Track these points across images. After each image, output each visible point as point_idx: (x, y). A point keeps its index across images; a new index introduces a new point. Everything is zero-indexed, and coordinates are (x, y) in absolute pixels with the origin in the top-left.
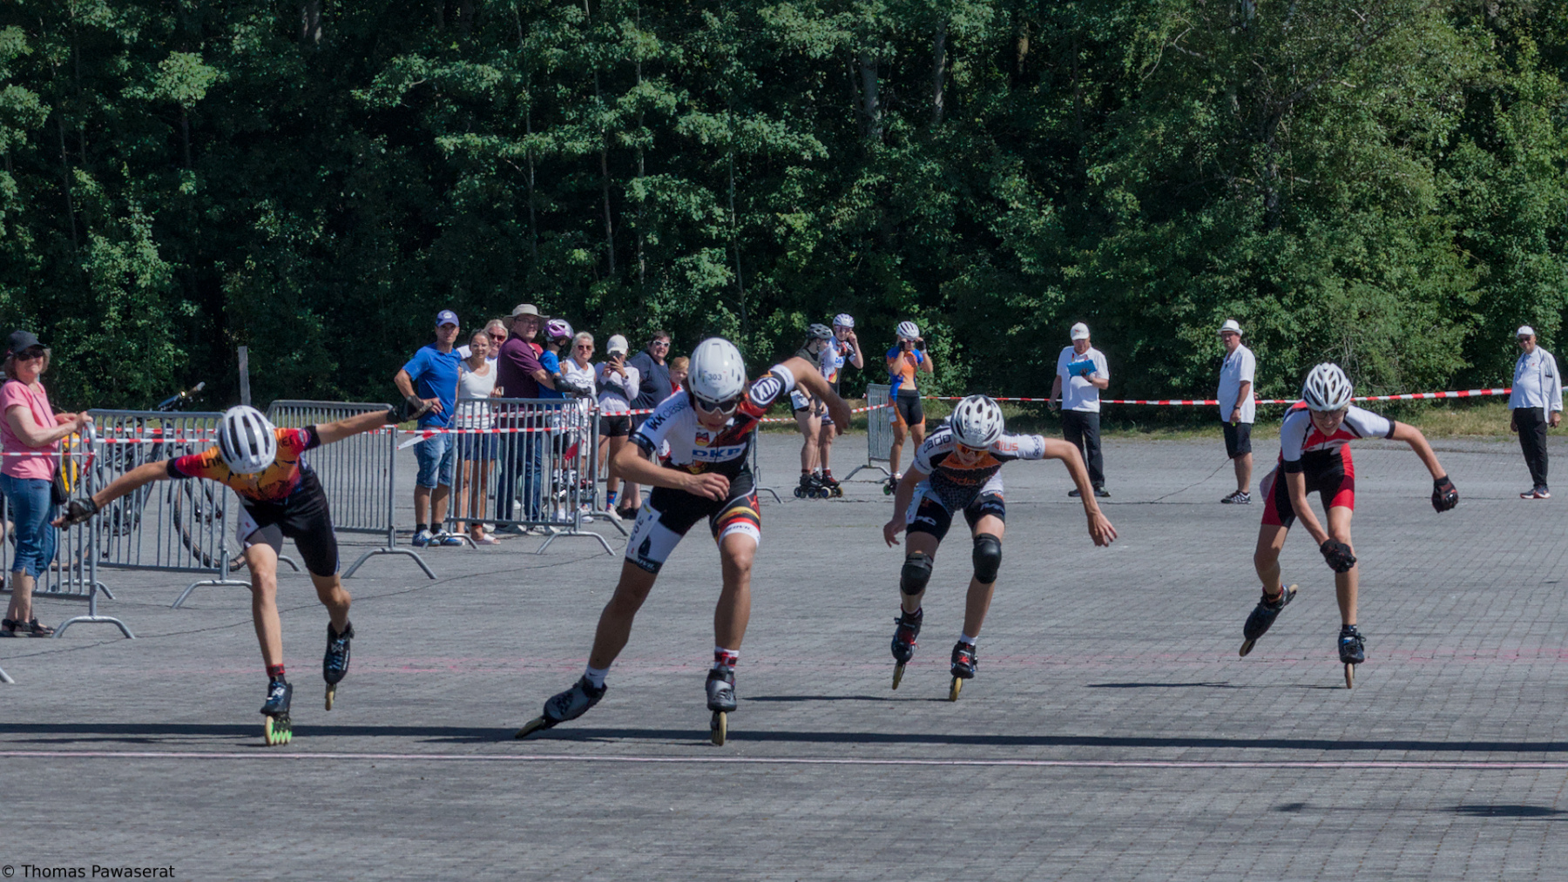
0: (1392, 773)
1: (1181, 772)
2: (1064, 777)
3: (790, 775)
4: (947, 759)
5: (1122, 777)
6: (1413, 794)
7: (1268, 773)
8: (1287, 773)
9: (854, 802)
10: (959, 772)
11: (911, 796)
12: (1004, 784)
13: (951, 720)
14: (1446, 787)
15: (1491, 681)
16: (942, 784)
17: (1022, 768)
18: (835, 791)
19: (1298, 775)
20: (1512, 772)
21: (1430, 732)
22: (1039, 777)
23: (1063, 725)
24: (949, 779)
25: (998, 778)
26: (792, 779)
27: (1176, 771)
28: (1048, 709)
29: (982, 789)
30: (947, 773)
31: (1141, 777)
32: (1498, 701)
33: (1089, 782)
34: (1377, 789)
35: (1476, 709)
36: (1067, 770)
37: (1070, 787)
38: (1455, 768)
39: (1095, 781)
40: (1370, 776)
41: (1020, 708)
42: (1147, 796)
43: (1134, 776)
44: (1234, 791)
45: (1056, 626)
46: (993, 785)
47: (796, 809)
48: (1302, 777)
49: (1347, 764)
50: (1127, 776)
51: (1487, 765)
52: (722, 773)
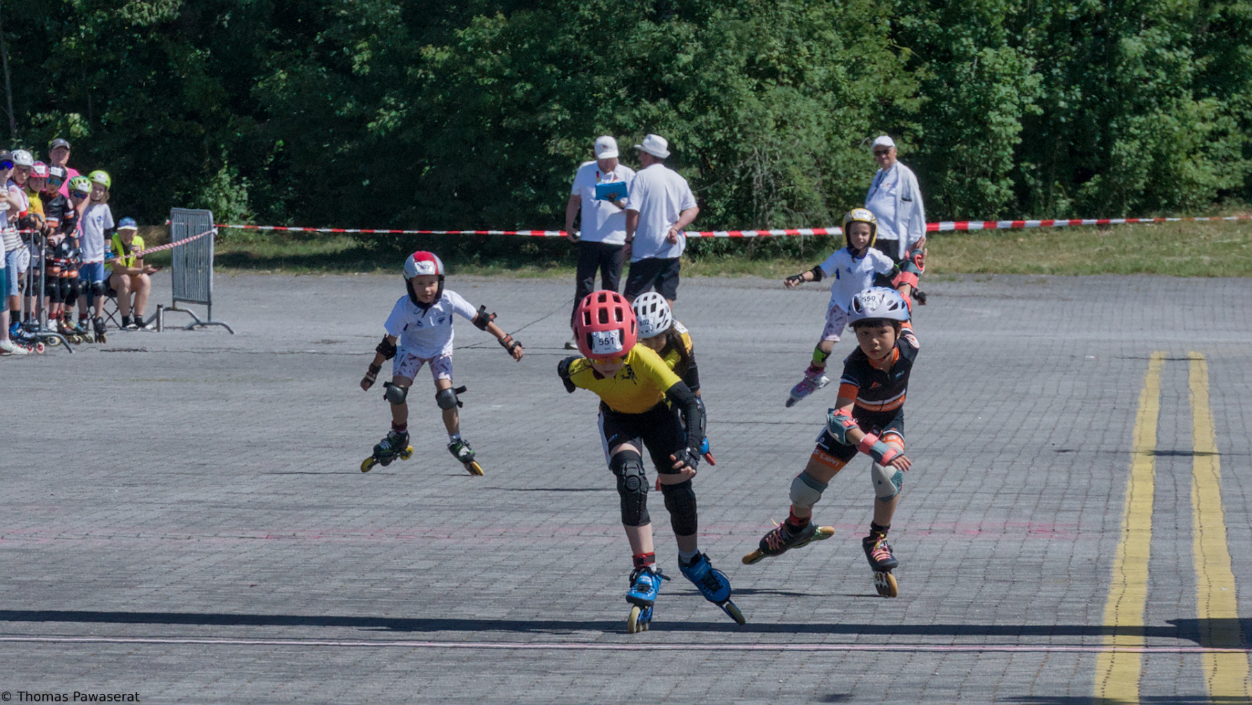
0: (845, 656)
1: (602, 654)
2: (469, 659)
3: (156, 656)
4: (332, 639)
5: (535, 659)
6: (869, 678)
7: (702, 656)
8: (724, 655)
9: (235, 684)
10: (348, 653)
11: (299, 678)
12: (400, 666)
13: (329, 599)
14: (906, 671)
15: (952, 558)
16: (331, 666)
17: (420, 650)
18: (212, 673)
19: (738, 658)
20: (981, 656)
21: (884, 613)
22: (440, 659)
23: (458, 604)
24: (339, 660)
25: (394, 660)
26: (160, 660)
27: (597, 653)
28: (440, 587)
29: (378, 671)
30: (335, 655)
31: (557, 659)
32: (961, 580)
33: (499, 664)
34: (828, 673)
35: (933, 589)
36: (471, 652)
37: (478, 670)
38: (915, 651)
39: (505, 664)
40: (819, 660)
41: (406, 585)
42: (568, 678)
43: (548, 658)
44: (665, 675)
45: (432, 496)
46: (389, 667)
47: (172, 691)
48: (742, 660)
49: (790, 647)
50: (541, 658)
51: (953, 648)
52: (79, 653)
